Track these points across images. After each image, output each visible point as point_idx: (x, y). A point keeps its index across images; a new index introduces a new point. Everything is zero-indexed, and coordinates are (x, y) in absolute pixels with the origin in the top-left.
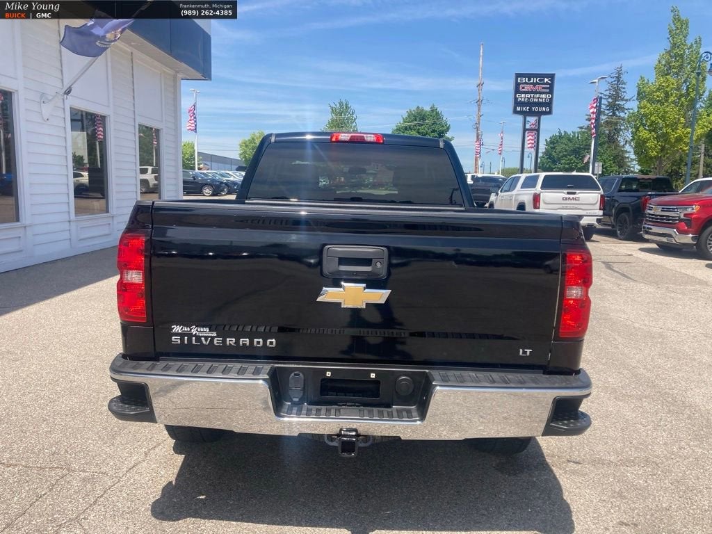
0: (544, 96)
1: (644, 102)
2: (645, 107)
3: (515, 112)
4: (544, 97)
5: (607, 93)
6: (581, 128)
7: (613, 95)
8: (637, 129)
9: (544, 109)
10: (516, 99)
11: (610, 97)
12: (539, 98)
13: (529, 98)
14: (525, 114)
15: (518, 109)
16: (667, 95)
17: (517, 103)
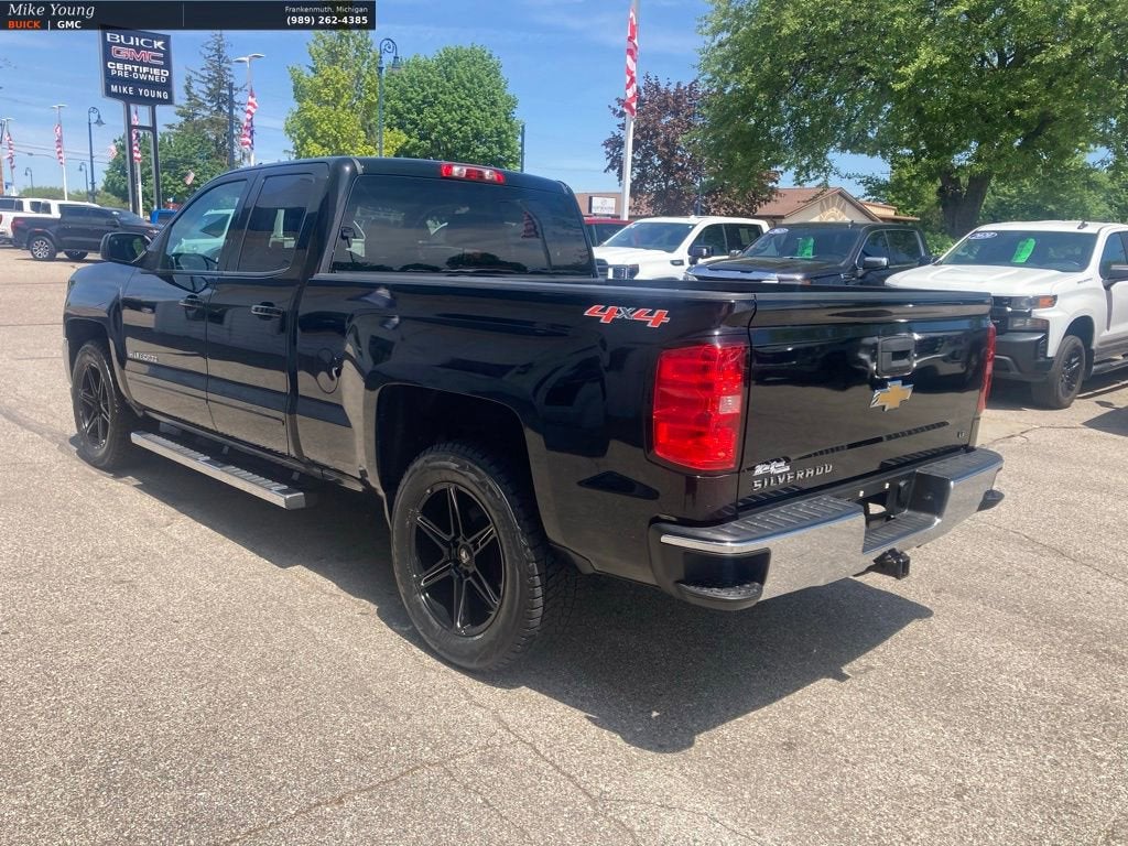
0: (156, 71)
1: (308, 103)
2: (310, 109)
3: (109, 93)
4: (158, 74)
5: (205, 73)
6: (170, 127)
7: (215, 78)
8: (304, 141)
9: (159, 94)
10: (107, 71)
11: (210, 81)
12: (148, 73)
13: (130, 73)
14: (128, 100)
15: (114, 89)
16: (338, 95)
17: (110, 79)
